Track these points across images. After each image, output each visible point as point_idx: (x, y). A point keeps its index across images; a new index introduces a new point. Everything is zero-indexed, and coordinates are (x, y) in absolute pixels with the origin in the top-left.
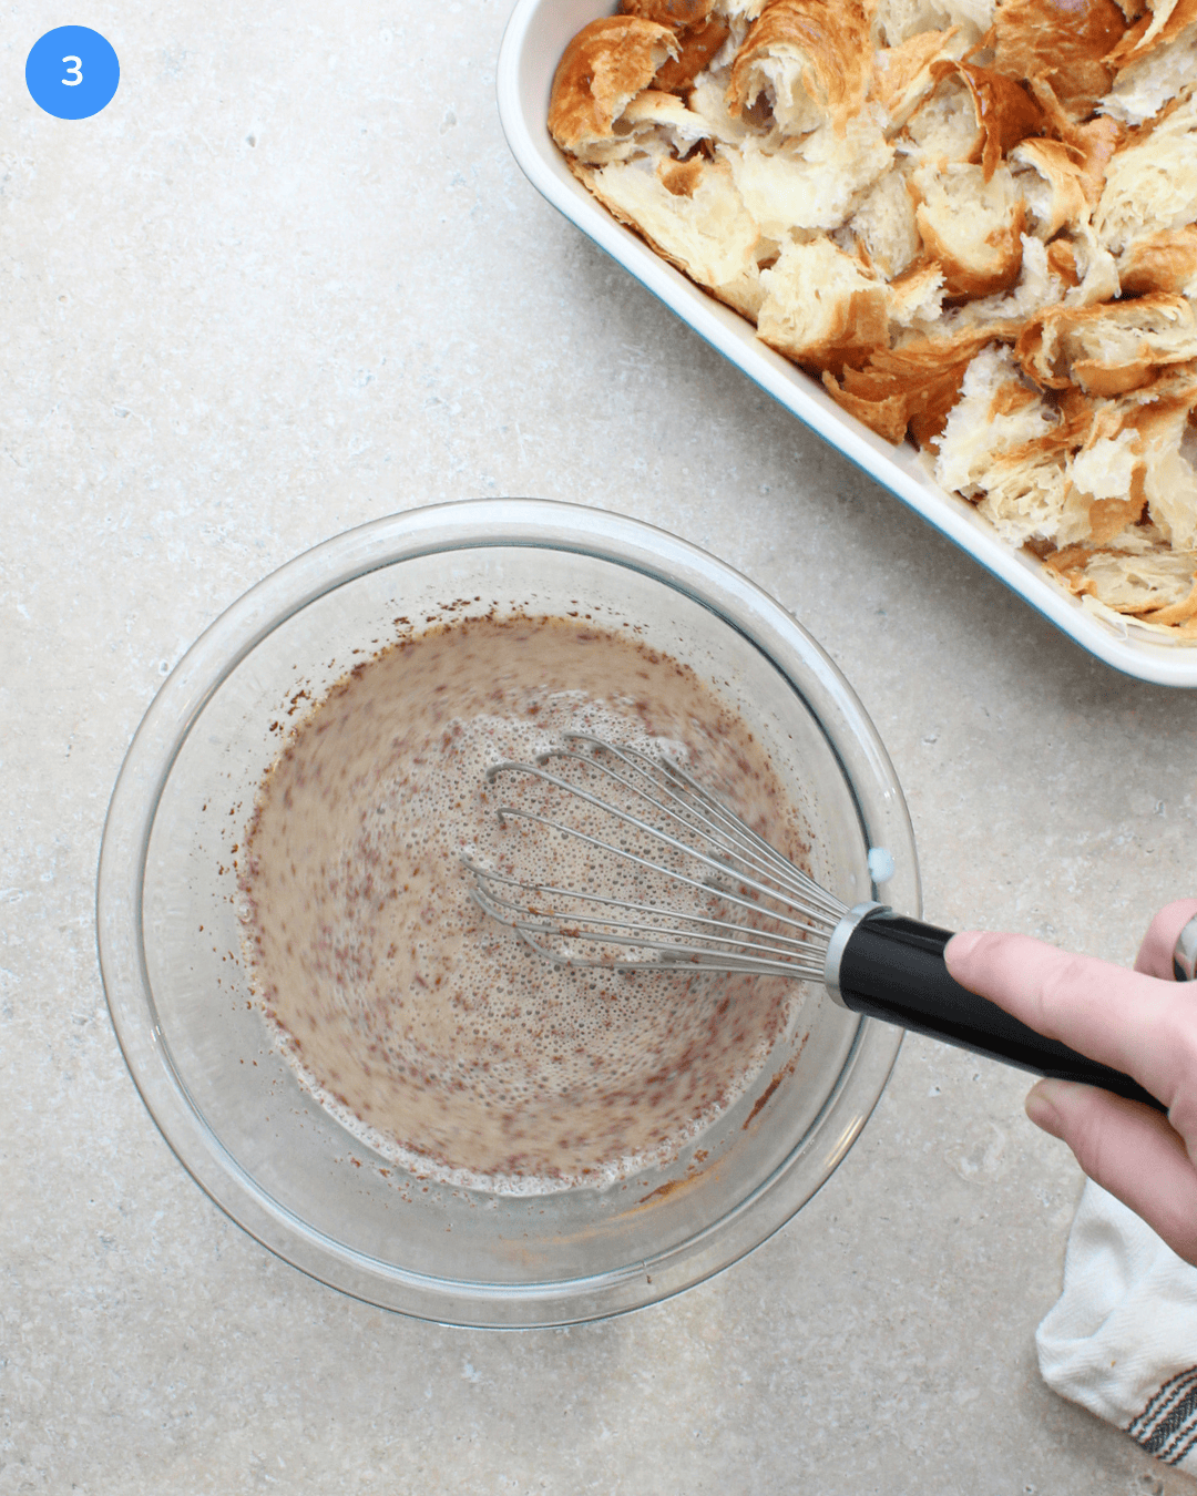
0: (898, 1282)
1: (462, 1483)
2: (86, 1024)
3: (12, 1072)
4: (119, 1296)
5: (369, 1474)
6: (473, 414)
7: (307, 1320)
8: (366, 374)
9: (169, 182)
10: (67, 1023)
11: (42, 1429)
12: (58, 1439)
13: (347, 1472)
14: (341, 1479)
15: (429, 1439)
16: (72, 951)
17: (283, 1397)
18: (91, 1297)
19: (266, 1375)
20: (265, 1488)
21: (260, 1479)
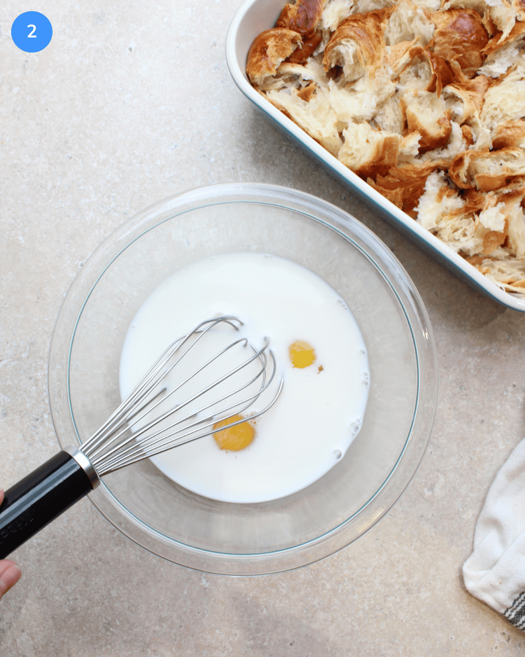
0: (396, 543)
2: (39, 421)
3: (5, 441)
4: (48, 544)
5: (157, 628)
6: (220, 162)
7: (132, 557)
8: (175, 144)
9: (95, 65)
10: (30, 420)
11: (9, 605)
12: (17, 609)
13: (148, 627)
14: (145, 630)
15: (185, 613)
16: (34, 388)
17: (120, 592)
18: (35, 544)
19: (113, 582)
20: (110, 634)
21: (108, 630)
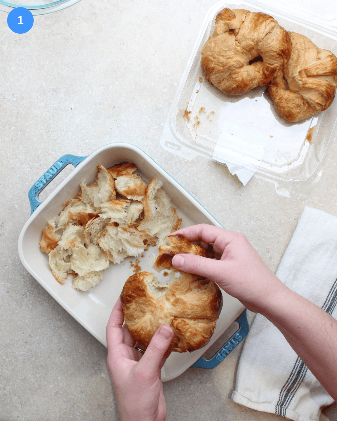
1: (100, 399)
2: (25, 296)
3: (8, 305)
4: (28, 354)
5: (80, 396)
7: (69, 362)
9: (53, 116)
10: (20, 295)
11: (9, 382)
12: (12, 385)
13: (75, 395)
15: (93, 389)
16: (22, 279)
17: (62, 378)
18: (22, 354)
19: (59, 373)
21: (56, 396)
